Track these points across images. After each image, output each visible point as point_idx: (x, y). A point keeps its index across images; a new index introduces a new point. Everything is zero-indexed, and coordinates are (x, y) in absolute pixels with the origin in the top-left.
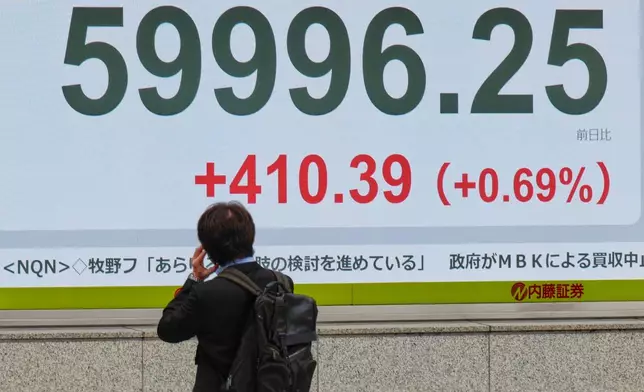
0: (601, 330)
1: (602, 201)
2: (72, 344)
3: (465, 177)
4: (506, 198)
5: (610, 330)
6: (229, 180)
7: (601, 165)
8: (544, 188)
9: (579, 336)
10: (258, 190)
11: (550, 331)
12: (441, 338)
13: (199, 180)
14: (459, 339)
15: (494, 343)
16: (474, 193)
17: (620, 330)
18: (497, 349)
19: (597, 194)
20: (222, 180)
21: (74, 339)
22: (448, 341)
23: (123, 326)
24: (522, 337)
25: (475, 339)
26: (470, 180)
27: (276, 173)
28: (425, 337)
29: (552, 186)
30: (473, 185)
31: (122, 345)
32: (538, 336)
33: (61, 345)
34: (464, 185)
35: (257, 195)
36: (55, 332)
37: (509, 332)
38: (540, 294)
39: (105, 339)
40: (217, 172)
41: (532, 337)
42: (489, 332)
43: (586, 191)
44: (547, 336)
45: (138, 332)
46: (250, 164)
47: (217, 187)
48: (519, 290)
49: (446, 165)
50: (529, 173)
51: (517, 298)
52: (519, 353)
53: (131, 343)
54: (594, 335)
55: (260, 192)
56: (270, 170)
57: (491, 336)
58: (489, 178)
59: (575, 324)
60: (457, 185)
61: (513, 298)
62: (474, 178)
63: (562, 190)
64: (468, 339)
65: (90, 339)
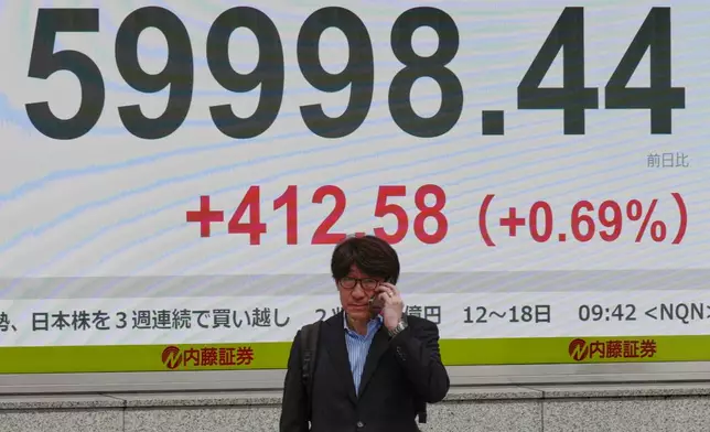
0: (678, 396)
1: (677, 240)
2: (39, 416)
3: (513, 211)
4: (562, 238)
5: (688, 396)
6: (228, 217)
7: (677, 196)
8: (608, 224)
9: (652, 403)
10: (263, 228)
11: (617, 398)
12: (484, 407)
13: (191, 216)
14: (505, 407)
15: (548, 412)
16: (523, 231)
17: (700, 396)
18: (552, 419)
19: (672, 232)
20: (219, 216)
21: (41, 410)
22: (493, 409)
23: (100, 393)
24: (583, 405)
25: (525, 406)
26: (518, 216)
27: (284, 207)
28: (465, 406)
29: (617, 221)
30: (522, 222)
31: (99, 416)
32: (601, 404)
33: (26, 416)
34: (512, 222)
35: (262, 235)
36: (18, 401)
37: (567, 398)
38: (603, 352)
39: (79, 409)
40: (213, 207)
41: (594, 404)
42: (543, 399)
43: (658, 228)
44: (613, 403)
45: (118, 400)
46: (252, 197)
47: (213, 225)
48: (578, 348)
49: (489, 198)
50: (590, 207)
51: (576, 358)
52: (578, 424)
53: (110, 414)
54: (669, 402)
55: (264, 231)
56: (277, 204)
57: (545, 404)
58: (541, 213)
59: (646, 389)
60: (503, 222)
61: (571, 359)
62: (523, 213)
63: (630, 227)
64: (517, 407)
65: (60, 409)
